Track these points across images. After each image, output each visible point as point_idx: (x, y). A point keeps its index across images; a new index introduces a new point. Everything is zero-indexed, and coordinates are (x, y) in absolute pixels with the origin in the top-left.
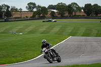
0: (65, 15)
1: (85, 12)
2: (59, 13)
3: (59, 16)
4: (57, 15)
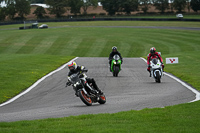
0: (65, 14)
4: (48, 14)
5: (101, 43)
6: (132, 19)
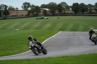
0: (56, 13)
1: (73, 10)
2: (50, 12)
3: (51, 14)
5: (71, 25)
6: (84, 15)
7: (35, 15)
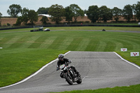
0: (62, 22)
2: (53, 20)
3: (54, 23)
4: (50, 21)
6: (107, 26)
7: (29, 24)
